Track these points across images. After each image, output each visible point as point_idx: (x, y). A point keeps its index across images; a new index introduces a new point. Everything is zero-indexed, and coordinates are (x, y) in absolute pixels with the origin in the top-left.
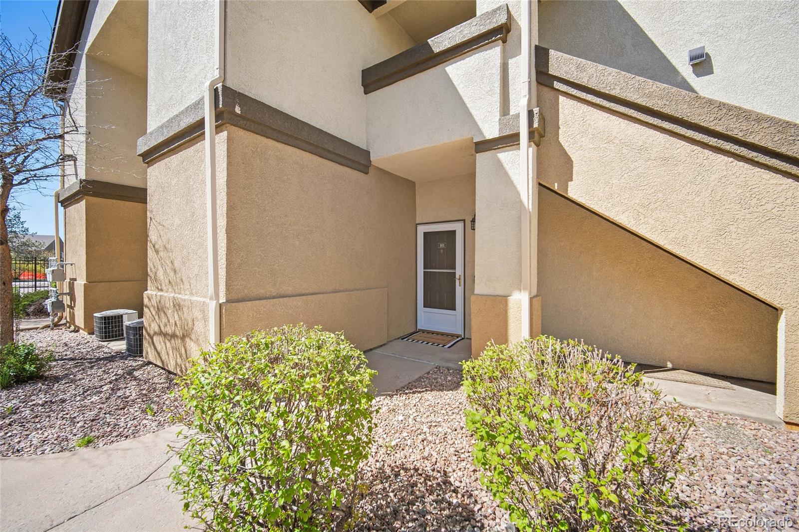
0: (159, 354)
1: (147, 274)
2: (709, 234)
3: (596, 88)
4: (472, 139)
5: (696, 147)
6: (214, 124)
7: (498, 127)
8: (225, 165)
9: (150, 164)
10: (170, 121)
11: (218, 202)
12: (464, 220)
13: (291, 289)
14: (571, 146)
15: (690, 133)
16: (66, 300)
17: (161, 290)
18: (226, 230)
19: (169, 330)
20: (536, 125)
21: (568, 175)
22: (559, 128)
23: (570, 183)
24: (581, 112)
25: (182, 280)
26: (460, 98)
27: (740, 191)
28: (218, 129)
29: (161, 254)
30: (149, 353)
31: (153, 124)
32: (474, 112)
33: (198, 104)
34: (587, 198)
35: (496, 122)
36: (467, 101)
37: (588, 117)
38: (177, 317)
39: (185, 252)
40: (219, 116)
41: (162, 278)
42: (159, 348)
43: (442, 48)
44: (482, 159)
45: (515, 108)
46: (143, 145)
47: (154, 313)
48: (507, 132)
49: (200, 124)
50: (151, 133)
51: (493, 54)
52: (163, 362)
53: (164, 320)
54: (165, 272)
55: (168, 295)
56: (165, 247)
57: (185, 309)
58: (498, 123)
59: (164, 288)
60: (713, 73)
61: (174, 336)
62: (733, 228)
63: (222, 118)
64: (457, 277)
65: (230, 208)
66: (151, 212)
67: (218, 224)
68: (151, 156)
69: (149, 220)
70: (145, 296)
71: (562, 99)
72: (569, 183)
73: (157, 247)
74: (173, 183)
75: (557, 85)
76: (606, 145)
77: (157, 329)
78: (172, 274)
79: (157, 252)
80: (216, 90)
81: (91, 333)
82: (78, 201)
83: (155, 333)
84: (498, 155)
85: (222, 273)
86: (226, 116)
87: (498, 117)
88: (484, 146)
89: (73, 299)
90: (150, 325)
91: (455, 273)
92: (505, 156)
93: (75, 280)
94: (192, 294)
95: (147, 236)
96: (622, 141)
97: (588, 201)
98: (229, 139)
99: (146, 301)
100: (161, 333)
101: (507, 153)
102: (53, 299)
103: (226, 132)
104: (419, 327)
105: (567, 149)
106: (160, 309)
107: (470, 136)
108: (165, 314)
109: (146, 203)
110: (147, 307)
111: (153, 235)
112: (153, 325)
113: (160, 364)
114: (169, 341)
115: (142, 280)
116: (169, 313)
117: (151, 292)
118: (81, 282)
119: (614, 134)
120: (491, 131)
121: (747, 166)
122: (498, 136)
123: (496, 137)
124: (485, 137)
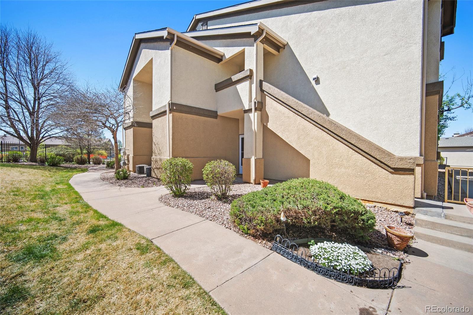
0: (156, 174)
1: (152, 152)
3: (273, 95)
4: (242, 109)
6: (169, 112)
7: (248, 106)
8: (172, 122)
9: (153, 119)
10: (159, 109)
11: (170, 132)
13: (189, 155)
14: (269, 112)
16: (127, 162)
17: (156, 156)
18: (172, 139)
19: (158, 167)
20: (256, 106)
21: (267, 121)
22: (266, 106)
23: (268, 123)
24: (271, 101)
25: (162, 153)
28: (170, 113)
29: (156, 146)
30: (153, 175)
31: (154, 108)
32: (243, 101)
33: (165, 106)
34: (272, 128)
36: (241, 97)
37: (272, 103)
38: (160, 163)
39: (162, 145)
40: (170, 110)
41: (156, 152)
42: (156, 172)
43: (235, 80)
44: (246, 115)
46: (152, 114)
47: (154, 163)
48: (250, 108)
49: (166, 111)
50: (154, 111)
51: (246, 83)
52: (157, 176)
53: (157, 164)
54: (157, 150)
55: (158, 157)
56: (157, 143)
57: (162, 161)
59: (157, 155)
60: (320, 84)
61: (159, 168)
63: (171, 110)
65: (173, 133)
66: (154, 133)
67: (170, 137)
68: (154, 117)
69: (153, 136)
70: (152, 158)
71: (266, 96)
73: (155, 143)
74: (159, 125)
75: (265, 93)
77: (155, 167)
78: (159, 151)
79: (155, 145)
80: (169, 103)
81: (135, 172)
82: (130, 128)
83: (155, 168)
84: (248, 114)
85: (171, 150)
86: (172, 110)
87: (248, 103)
88: (246, 111)
89: (128, 161)
90: (153, 166)
92: (250, 115)
93: (129, 155)
94: (164, 156)
95: (152, 140)
98: (173, 116)
99: (152, 159)
100: (156, 168)
102: (123, 161)
103: (172, 114)
104: (240, 173)
106: (156, 161)
107: (242, 108)
108: (157, 162)
109: (152, 128)
110: (152, 161)
111: (154, 140)
112: (154, 166)
113: (156, 177)
114: (159, 170)
115: (151, 153)
116: (158, 162)
117: (154, 156)
118: (131, 156)
119: (278, 108)
120: (247, 108)
122: (248, 109)
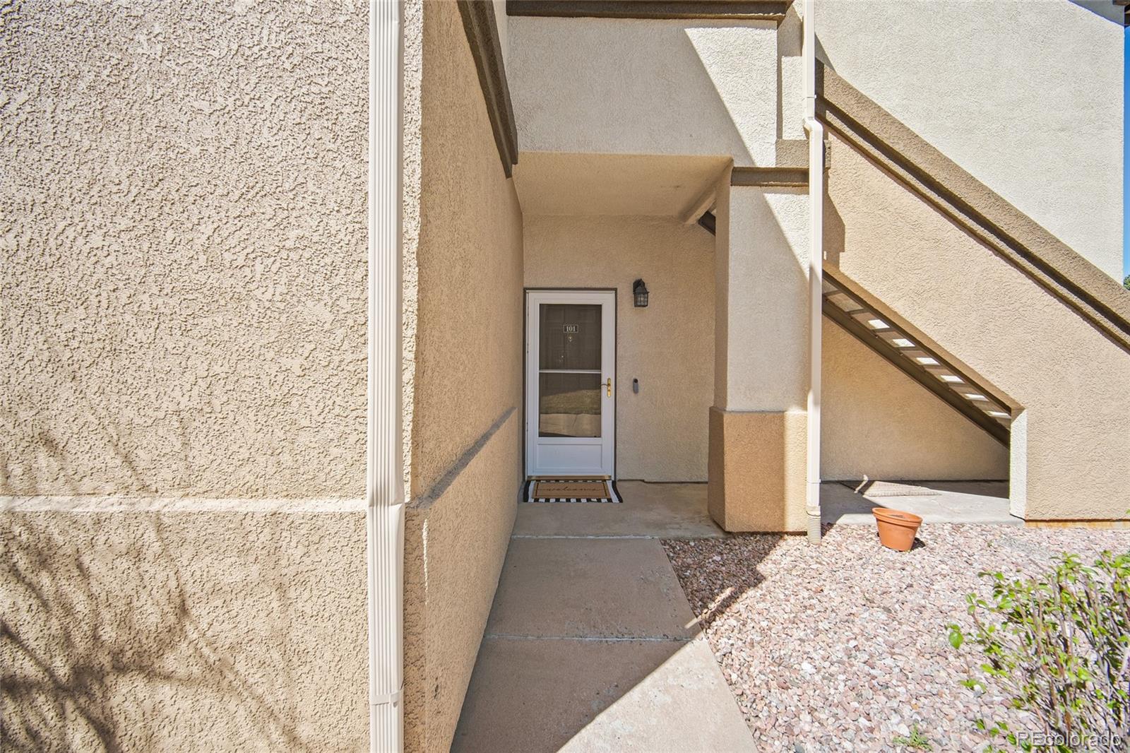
2: (974, 331)
3: (878, 136)
4: (732, 161)
5: (963, 234)
7: (774, 153)
12: (615, 290)
14: (842, 204)
15: (962, 217)
21: (839, 243)
24: (854, 161)
26: (712, 87)
27: (997, 287)
32: (737, 119)
34: (861, 276)
35: (772, 144)
36: (725, 98)
37: (861, 172)
44: (739, 197)
45: (790, 131)
48: (788, 164)
51: (761, 38)
58: (774, 147)
62: (991, 326)
64: (604, 380)
71: (831, 135)
72: (841, 254)
75: (830, 116)
76: (880, 212)
84: (766, 195)
87: (775, 137)
91: (600, 376)
92: (778, 200)
96: (897, 211)
97: (862, 281)
101: (778, 195)
104: (530, 473)
105: (837, 207)
107: (728, 155)
119: (890, 199)
120: (765, 158)
121: (1002, 262)
122: (774, 166)
123: (770, 166)
124: (753, 163)
